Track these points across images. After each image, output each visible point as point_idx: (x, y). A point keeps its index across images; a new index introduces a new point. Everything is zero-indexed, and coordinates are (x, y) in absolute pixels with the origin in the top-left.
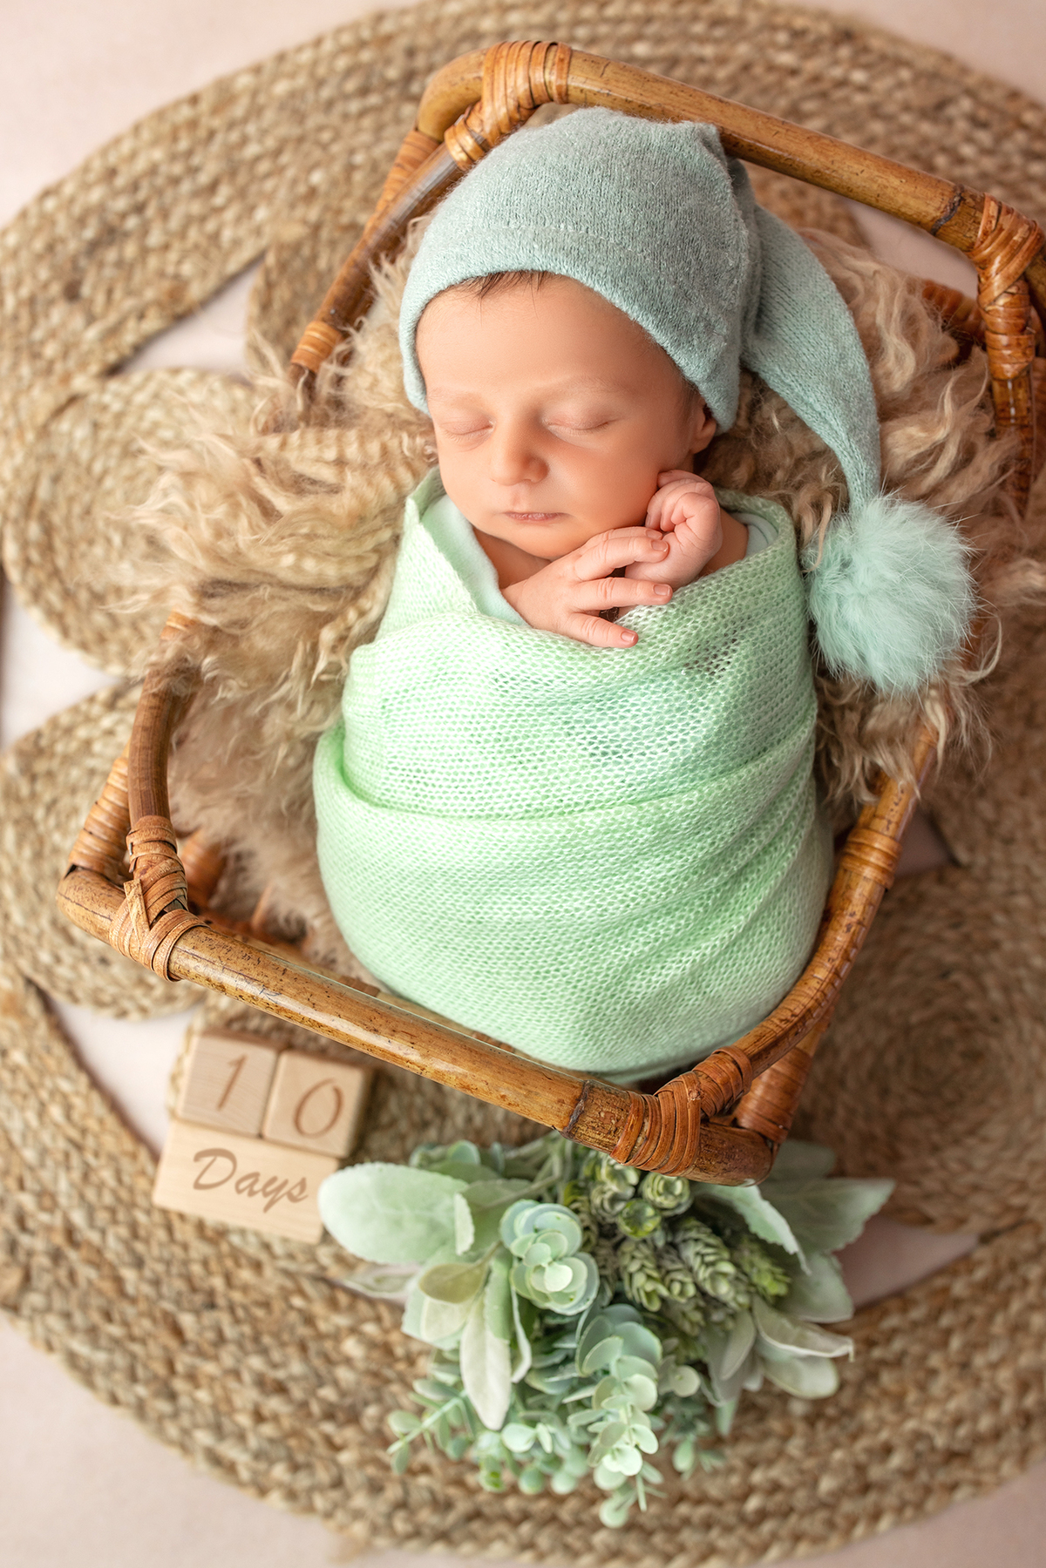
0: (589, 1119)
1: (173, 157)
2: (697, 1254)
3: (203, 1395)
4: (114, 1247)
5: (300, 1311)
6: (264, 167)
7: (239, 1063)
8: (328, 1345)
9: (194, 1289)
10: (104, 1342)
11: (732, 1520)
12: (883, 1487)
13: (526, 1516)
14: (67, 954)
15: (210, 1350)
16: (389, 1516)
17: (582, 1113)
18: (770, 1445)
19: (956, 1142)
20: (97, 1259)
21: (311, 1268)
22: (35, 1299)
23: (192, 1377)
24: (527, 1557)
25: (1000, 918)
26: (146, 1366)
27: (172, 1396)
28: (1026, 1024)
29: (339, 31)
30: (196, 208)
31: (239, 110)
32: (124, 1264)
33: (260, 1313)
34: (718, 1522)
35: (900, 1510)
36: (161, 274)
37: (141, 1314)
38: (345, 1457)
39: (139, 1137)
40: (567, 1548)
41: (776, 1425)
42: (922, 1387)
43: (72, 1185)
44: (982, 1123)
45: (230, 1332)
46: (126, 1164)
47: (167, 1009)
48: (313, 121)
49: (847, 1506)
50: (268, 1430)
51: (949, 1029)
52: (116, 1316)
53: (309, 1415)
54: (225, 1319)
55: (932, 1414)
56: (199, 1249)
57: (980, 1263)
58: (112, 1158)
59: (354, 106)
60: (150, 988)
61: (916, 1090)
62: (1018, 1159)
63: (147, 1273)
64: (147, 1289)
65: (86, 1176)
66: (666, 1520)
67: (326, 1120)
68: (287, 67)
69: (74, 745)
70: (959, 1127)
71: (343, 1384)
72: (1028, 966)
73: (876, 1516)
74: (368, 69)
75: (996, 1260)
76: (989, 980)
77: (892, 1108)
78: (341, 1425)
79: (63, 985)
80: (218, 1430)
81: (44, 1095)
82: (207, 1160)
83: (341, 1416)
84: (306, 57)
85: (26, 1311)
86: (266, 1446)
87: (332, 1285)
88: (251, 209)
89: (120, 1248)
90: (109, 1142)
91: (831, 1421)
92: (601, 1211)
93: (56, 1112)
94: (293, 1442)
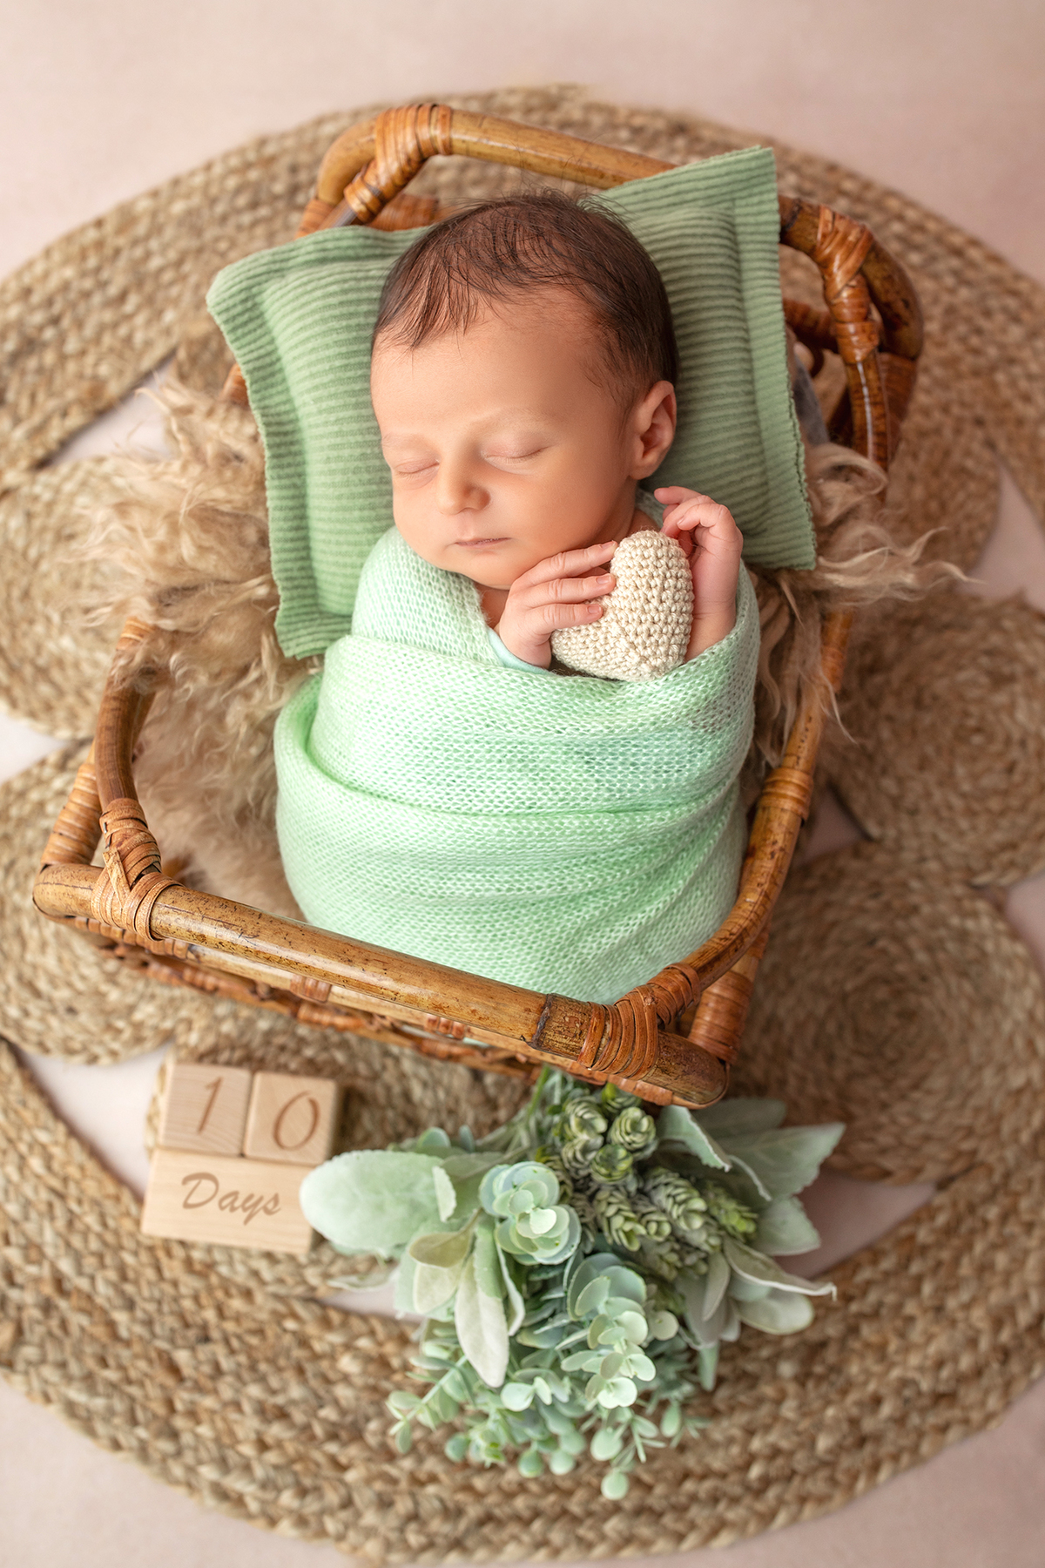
0: (555, 1024)
1: (83, 274)
2: (669, 1196)
3: (204, 1430)
4: (103, 1292)
5: (294, 1333)
6: (168, 276)
7: (216, 1086)
8: (325, 1365)
9: (187, 1325)
10: (101, 1388)
11: (737, 1490)
12: (877, 1438)
13: (537, 1514)
14: (34, 1007)
15: (209, 1384)
16: (402, 1530)
17: (548, 1018)
18: (765, 1410)
19: (903, 1097)
20: (88, 1304)
21: (300, 1290)
22: (29, 1352)
23: (193, 1414)
24: (542, 1554)
25: (915, 884)
26: (145, 1408)
27: (174, 1435)
28: (953, 981)
29: (226, 157)
30: (108, 316)
31: (141, 229)
32: (115, 1308)
33: (254, 1341)
34: (725, 1494)
35: (895, 1458)
36: (80, 376)
37: (136, 1356)
38: (351, 1476)
39: (120, 1180)
40: (580, 1540)
41: (768, 1390)
42: (902, 1335)
43: (58, 1234)
44: (924, 1077)
45: (226, 1364)
46: (109, 1206)
47: (137, 1050)
48: (210, 234)
49: (846, 1462)
50: (272, 1457)
51: (882, 993)
52: (111, 1362)
53: (313, 1437)
54: (220, 1351)
55: (914, 1360)
56: (189, 1284)
57: (940, 1209)
58: (96, 1203)
59: (246, 218)
60: (119, 1032)
61: (859, 1053)
62: (962, 1106)
63: (139, 1314)
64: (139, 1330)
65: (70, 1224)
66: (673, 1499)
67: (305, 1131)
68: (183, 189)
69: (27, 808)
70: (903, 1083)
71: (343, 1403)
72: (946, 925)
73: (875, 1468)
74: (256, 187)
75: (954, 1204)
76: (913, 942)
77: (839, 1073)
78: (344, 1445)
79: (33, 1038)
80: (223, 1464)
81: (23, 1148)
82: (193, 1183)
83: (344, 1435)
84: (199, 180)
85: (20, 1366)
86: (272, 1473)
87: (323, 1305)
88: (159, 314)
89: (111, 1292)
90: (91, 1188)
91: (820, 1379)
92: (574, 1164)
93: (36, 1163)
94: (298, 1467)
